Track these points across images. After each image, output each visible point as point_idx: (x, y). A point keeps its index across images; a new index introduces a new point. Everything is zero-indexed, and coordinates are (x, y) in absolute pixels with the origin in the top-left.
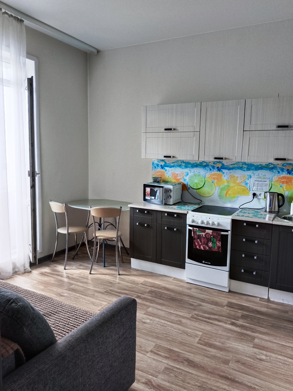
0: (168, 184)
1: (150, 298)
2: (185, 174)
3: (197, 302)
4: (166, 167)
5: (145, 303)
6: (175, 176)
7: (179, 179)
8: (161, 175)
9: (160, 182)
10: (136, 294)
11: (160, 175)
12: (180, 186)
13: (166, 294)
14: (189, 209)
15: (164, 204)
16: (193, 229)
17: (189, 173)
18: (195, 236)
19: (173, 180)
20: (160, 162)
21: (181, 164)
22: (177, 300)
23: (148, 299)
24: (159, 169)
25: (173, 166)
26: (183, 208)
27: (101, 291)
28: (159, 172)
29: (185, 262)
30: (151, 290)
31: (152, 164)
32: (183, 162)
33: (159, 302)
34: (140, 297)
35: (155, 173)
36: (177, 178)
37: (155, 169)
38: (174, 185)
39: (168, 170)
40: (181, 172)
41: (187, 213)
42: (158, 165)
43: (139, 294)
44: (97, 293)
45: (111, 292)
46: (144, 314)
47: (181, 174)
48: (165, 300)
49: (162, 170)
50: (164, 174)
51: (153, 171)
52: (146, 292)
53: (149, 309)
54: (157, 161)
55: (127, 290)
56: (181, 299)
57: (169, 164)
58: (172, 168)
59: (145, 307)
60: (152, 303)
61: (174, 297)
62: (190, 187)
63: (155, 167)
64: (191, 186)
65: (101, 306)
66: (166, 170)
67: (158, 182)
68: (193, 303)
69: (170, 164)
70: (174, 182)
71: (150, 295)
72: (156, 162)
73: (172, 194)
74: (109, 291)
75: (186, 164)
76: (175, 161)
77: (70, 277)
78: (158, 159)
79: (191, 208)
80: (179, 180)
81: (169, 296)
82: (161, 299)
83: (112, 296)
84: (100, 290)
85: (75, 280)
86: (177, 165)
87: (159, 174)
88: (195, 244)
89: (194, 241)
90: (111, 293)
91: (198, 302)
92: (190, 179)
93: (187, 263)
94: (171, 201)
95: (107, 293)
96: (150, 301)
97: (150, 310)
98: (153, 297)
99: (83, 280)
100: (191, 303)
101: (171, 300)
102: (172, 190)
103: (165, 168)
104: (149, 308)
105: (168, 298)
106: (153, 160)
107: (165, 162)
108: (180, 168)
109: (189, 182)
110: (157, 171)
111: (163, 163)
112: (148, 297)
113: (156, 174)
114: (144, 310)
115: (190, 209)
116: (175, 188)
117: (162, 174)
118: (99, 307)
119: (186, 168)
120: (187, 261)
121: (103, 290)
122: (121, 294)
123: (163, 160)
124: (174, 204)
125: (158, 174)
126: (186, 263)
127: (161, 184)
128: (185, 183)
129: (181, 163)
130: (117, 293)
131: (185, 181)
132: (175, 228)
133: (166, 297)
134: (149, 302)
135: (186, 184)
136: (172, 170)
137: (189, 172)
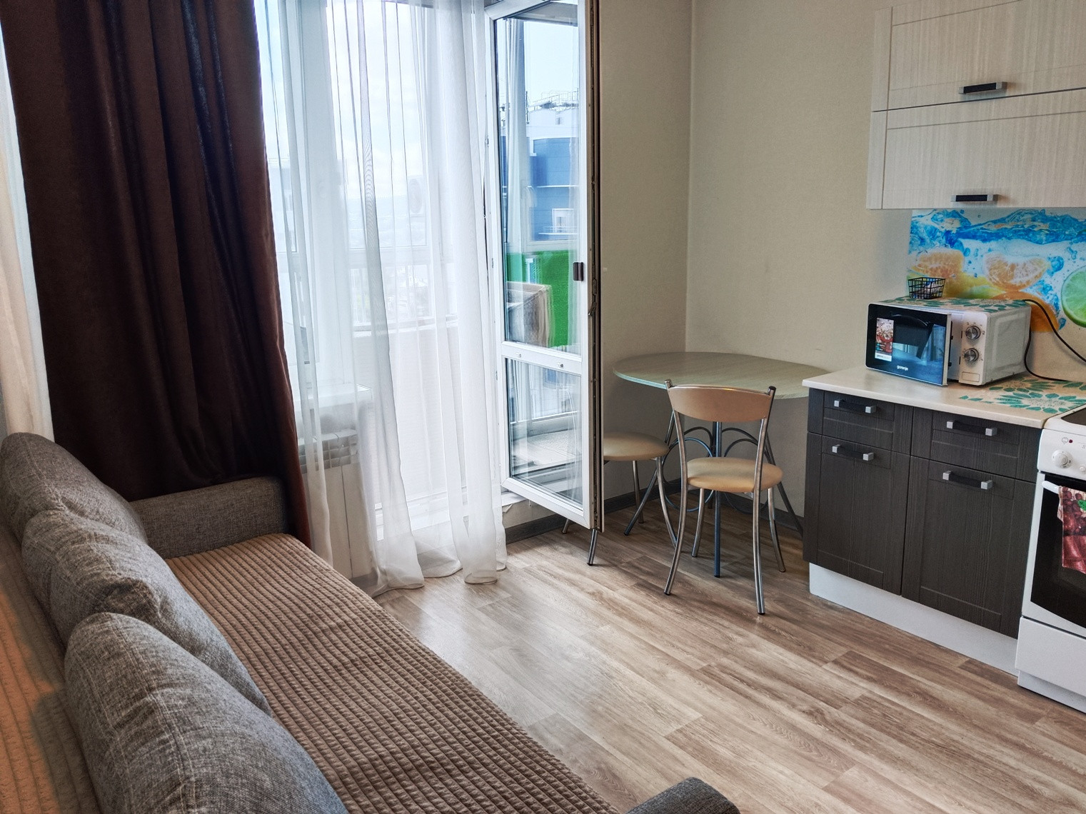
0: (967, 305)
1: (861, 725)
2: (1047, 265)
3: (1056, 782)
4: (967, 240)
5: (835, 741)
6: (1004, 273)
7: (1018, 285)
8: (945, 271)
9: (936, 297)
10: (810, 698)
11: (939, 270)
12: (1023, 314)
13: (926, 723)
14: (1051, 411)
15: (945, 382)
16: (1064, 491)
17: (1065, 259)
18: (1072, 524)
19: (996, 288)
20: (942, 221)
21: (1033, 226)
22: (969, 756)
23: (850, 731)
24: (939, 249)
25: (997, 236)
26: (1025, 402)
27: (689, 664)
28: (937, 258)
29: (1019, 614)
30: (867, 695)
31: (909, 230)
32: (1039, 215)
33: (892, 749)
34: (822, 714)
35: (918, 263)
36: (1012, 282)
37: (921, 248)
38: (996, 308)
39: (972, 251)
40: (1030, 258)
41: (1040, 427)
42: (933, 233)
43: (822, 703)
44: (675, 668)
45: (724, 675)
46: (826, 789)
47: (1030, 268)
48: (916, 748)
49: (949, 251)
50: (955, 267)
51: (914, 253)
52: (846, 701)
53: (847, 773)
54: (931, 216)
55: (779, 679)
56: (988, 757)
57: (979, 227)
58: (993, 244)
59: (834, 762)
60: (862, 748)
61: (957, 742)
62: (1065, 317)
63: (922, 240)
64: (1071, 313)
65: (679, 722)
66: (966, 252)
67: (931, 296)
68: (1037, 786)
69: (983, 226)
70: (997, 298)
71: (861, 713)
72: (926, 222)
73: (981, 346)
74: (716, 671)
75: (1053, 226)
76: (1005, 216)
77: (605, 596)
78: (935, 210)
79: (1062, 403)
80: (1020, 287)
81: (939, 735)
82: (901, 741)
83: (721, 690)
84: (688, 659)
85: (616, 608)
86: (1015, 232)
87: (937, 265)
88: (1068, 552)
89: (1066, 542)
90: (720, 681)
91: (1061, 786)
92: (1068, 286)
93: (1025, 617)
94: (977, 373)
95: (707, 678)
96: (858, 740)
97: (851, 775)
98: (872, 725)
99: (640, 614)
100: (1028, 782)
101: (941, 752)
102: (984, 328)
103: (961, 244)
104: (848, 769)
105: (933, 742)
106: (915, 213)
107: (964, 220)
108: (1025, 241)
109: (1064, 298)
110: (928, 255)
111: (953, 226)
112: (854, 721)
113: (926, 267)
114: (827, 770)
115: (1056, 408)
116: (999, 321)
117: (946, 267)
118: (672, 724)
119: (1053, 241)
120: (1025, 611)
121: (698, 661)
122: (756, 689)
123: (955, 214)
124: (990, 385)
125: (934, 266)
126: (1022, 618)
127: (942, 304)
128: (1047, 300)
129: (1034, 220)
130: (742, 681)
131: (1046, 293)
132: (985, 481)
133: (925, 735)
134: (854, 741)
135: (1047, 306)
136: (990, 250)
137: (1066, 256)
